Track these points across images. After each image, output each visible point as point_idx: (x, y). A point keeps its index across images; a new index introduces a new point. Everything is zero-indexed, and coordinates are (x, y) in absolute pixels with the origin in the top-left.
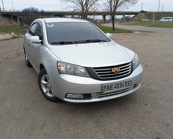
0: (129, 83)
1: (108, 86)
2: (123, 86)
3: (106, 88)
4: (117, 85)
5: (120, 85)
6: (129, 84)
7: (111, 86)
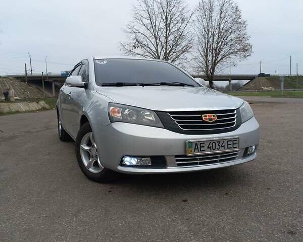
0: (235, 142)
1: (196, 144)
2: (224, 147)
3: (192, 147)
4: (212, 144)
5: (217, 144)
6: (233, 144)
7: (200, 144)
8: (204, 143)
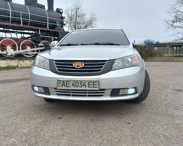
0: (94, 83)
1: (63, 82)
2: (85, 85)
4: (75, 83)
5: (80, 83)
7: (67, 82)
8: (69, 82)
